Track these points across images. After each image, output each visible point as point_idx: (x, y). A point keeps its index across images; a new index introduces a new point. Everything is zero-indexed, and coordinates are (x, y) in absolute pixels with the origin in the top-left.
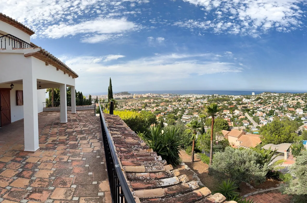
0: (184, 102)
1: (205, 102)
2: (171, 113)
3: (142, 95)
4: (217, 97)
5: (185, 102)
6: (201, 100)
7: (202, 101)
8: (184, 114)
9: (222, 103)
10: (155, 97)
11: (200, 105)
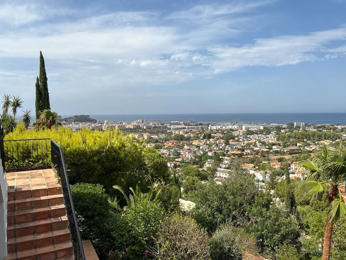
0: (218, 139)
1: (270, 141)
2: (189, 163)
3: (124, 123)
4: (301, 129)
5: (222, 141)
6: (260, 135)
7: (262, 137)
8: (221, 168)
9: (316, 145)
10: (152, 129)
11: (259, 148)
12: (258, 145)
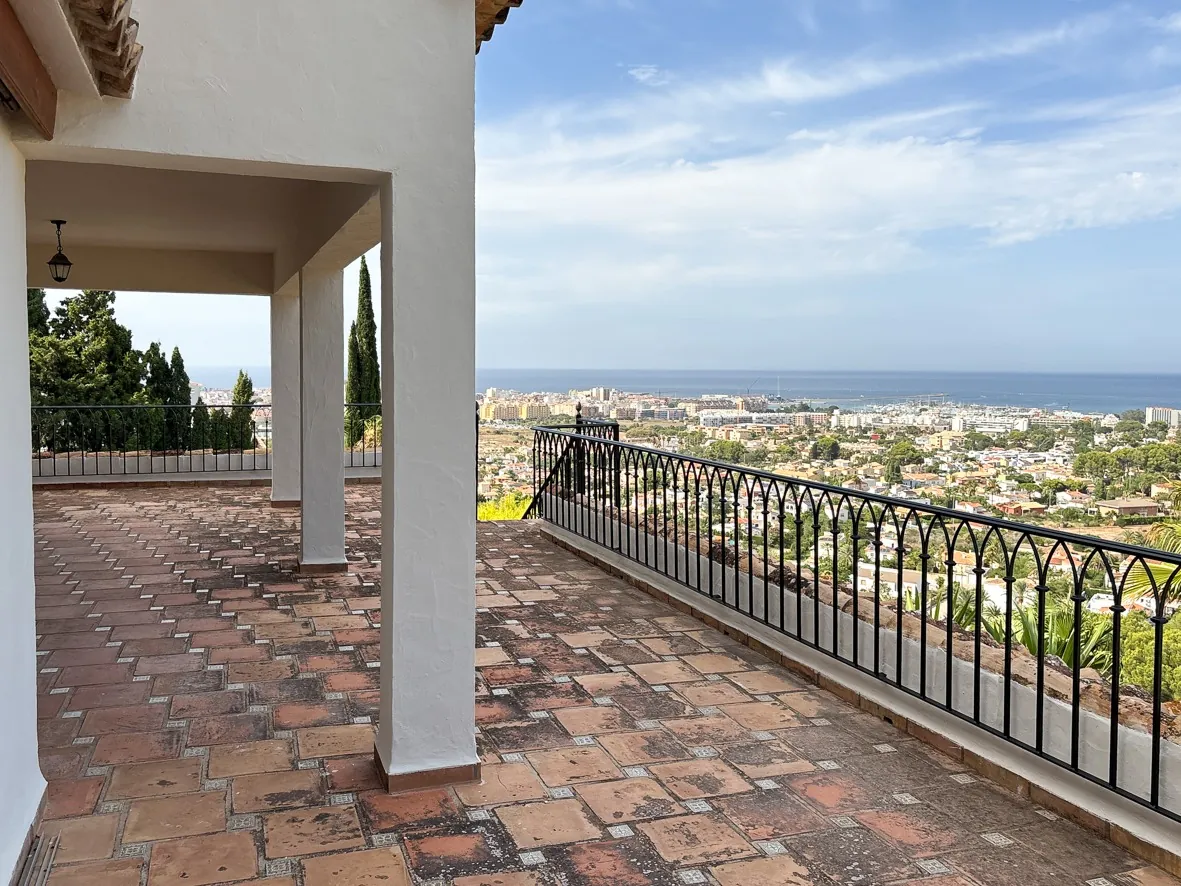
0: (863, 461)
1: (1051, 476)
4: (1171, 433)
5: (877, 468)
6: (1013, 452)
7: (1021, 460)
10: (637, 419)
11: (1007, 496)
12: (1003, 487)
